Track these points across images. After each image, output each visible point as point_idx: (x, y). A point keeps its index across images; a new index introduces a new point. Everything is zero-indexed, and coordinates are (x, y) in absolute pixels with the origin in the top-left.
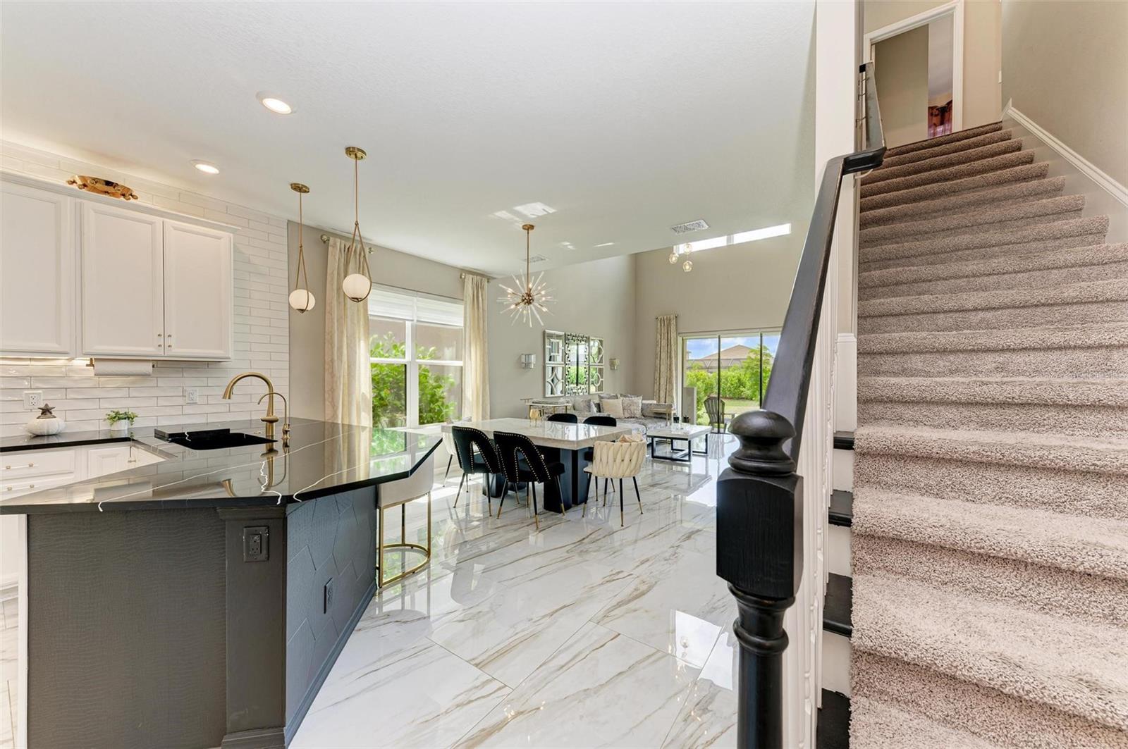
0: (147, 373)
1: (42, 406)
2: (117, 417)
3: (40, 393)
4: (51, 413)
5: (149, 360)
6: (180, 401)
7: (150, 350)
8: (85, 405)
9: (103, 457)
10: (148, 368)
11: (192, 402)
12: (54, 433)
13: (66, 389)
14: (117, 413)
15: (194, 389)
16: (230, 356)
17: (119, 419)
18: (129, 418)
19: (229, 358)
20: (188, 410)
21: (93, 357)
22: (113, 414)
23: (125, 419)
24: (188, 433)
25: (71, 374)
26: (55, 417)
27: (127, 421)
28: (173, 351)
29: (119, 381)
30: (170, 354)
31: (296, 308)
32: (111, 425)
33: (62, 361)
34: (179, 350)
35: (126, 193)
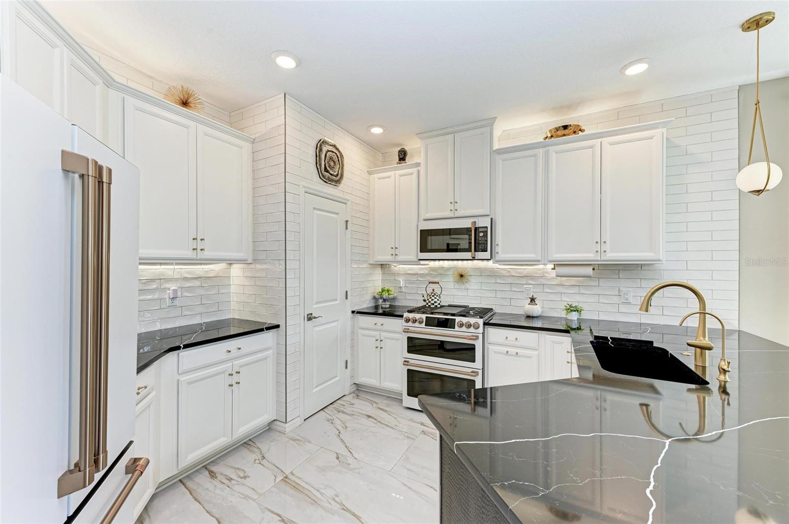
0: (589, 275)
1: (531, 297)
2: (571, 309)
3: (530, 287)
4: (535, 302)
5: (591, 264)
6: (616, 300)
7: (590, 256)
8: (552, 297)
9: (554, 342)
10: (589, 271)
11: (625, 301)
12: (535, 316)
13: (543, 285)
14: (571, 306)
15: (629, 289)
16: (661, 259)
17: (571, 311)
18: (578, 311)
19: (661, 261)
20: (623, 308)
21: (556, 263)
22: (568, 307)
23: (575, 311)
24: (611, 338)
25: (545, 275)
26: (537, 305)
27: (576, 313)
28: (608, 255)
29: (573, 281)
30: (606, 258)
31: (747, 192)
32: (567, 314)
33: (541, 266)
34: (613, 255)
35: (577, 130)
